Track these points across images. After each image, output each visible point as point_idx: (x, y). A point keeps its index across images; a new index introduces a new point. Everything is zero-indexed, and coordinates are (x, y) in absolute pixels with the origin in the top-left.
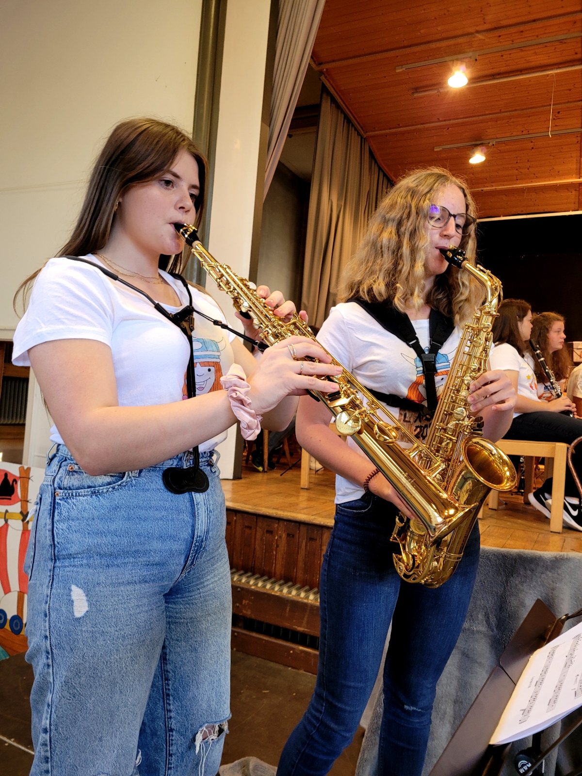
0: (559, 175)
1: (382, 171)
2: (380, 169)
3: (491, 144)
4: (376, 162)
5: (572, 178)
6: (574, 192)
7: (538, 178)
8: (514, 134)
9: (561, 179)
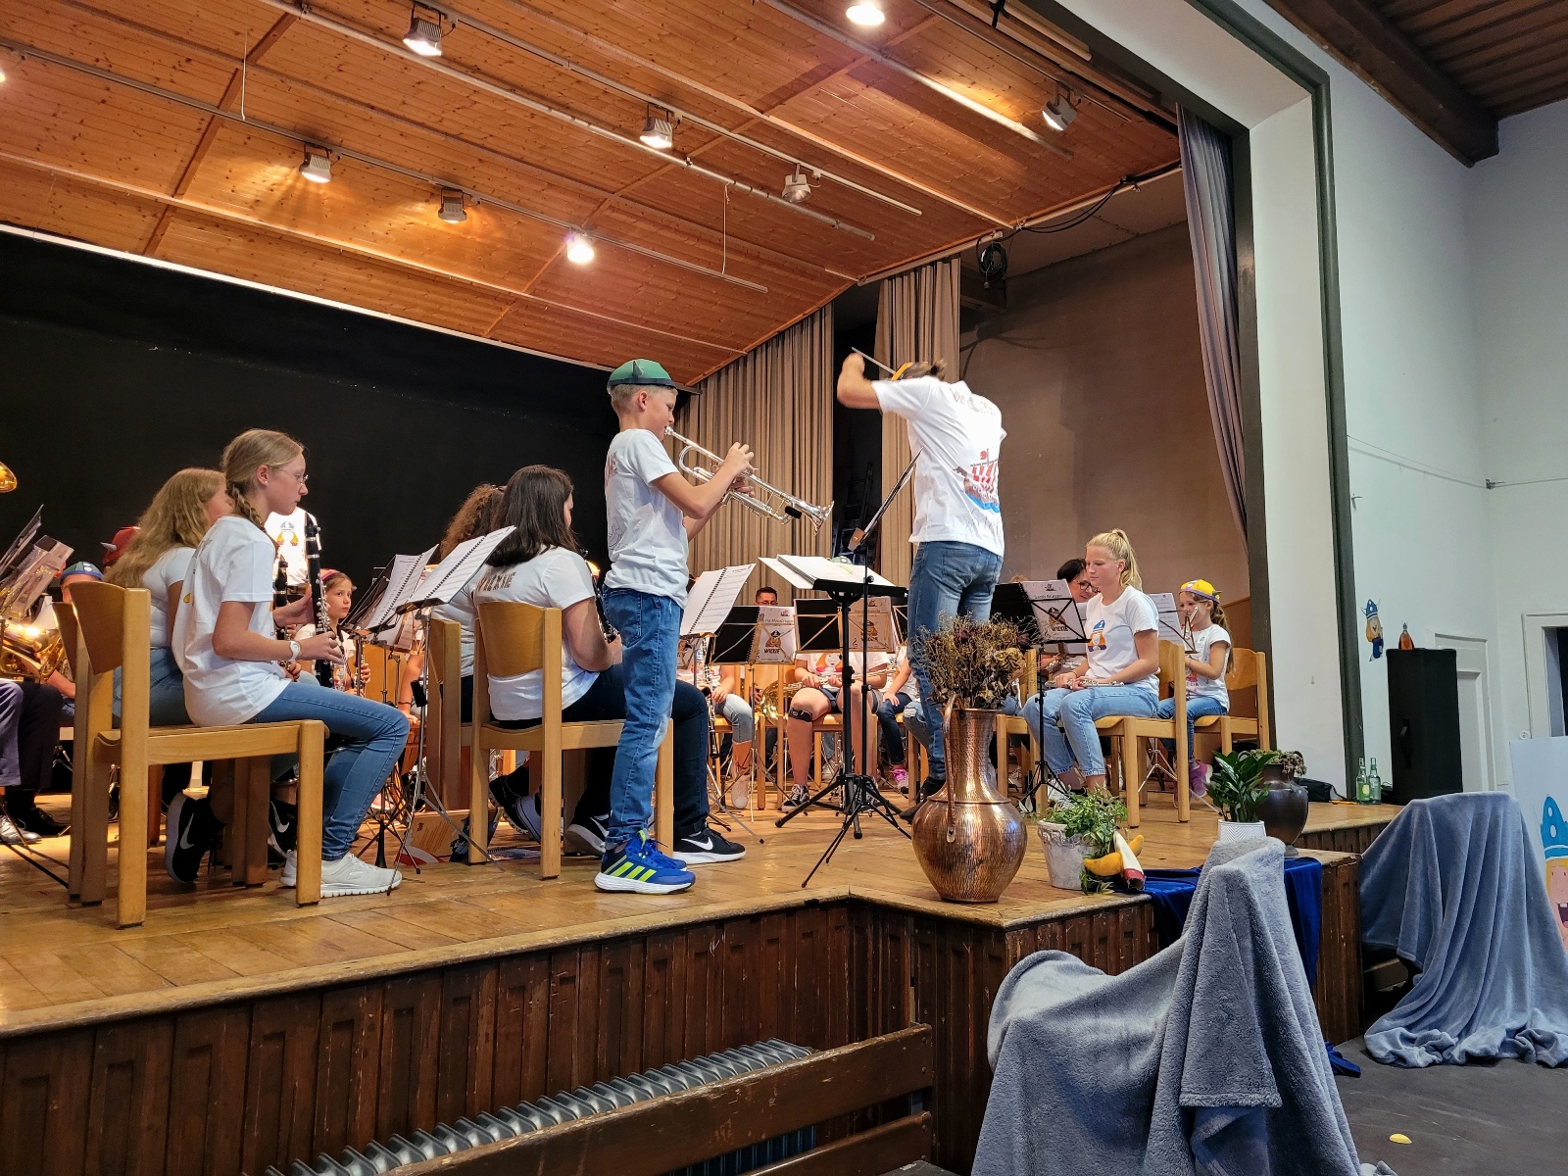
0: (135, 173)
6: (149, 219)
7: (86, 163)
9: (133, 183)
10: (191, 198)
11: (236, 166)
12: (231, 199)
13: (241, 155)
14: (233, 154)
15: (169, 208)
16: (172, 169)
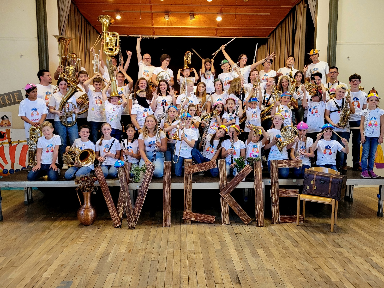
0: (146, 24)
1: (83, 16)
2: (81, 15)
3: (122, 12)
4: (80, 12)
5: (150, 25)
6: (151, 30)
7: (139, 24)
8: (130, 10)
9: (147, 25)
10: (155, 25)
11: (159, 19)
12: (160, 24)
13: (158, 17)
14: (157, 17)
15: (154, 28)
16: (150, 22)
